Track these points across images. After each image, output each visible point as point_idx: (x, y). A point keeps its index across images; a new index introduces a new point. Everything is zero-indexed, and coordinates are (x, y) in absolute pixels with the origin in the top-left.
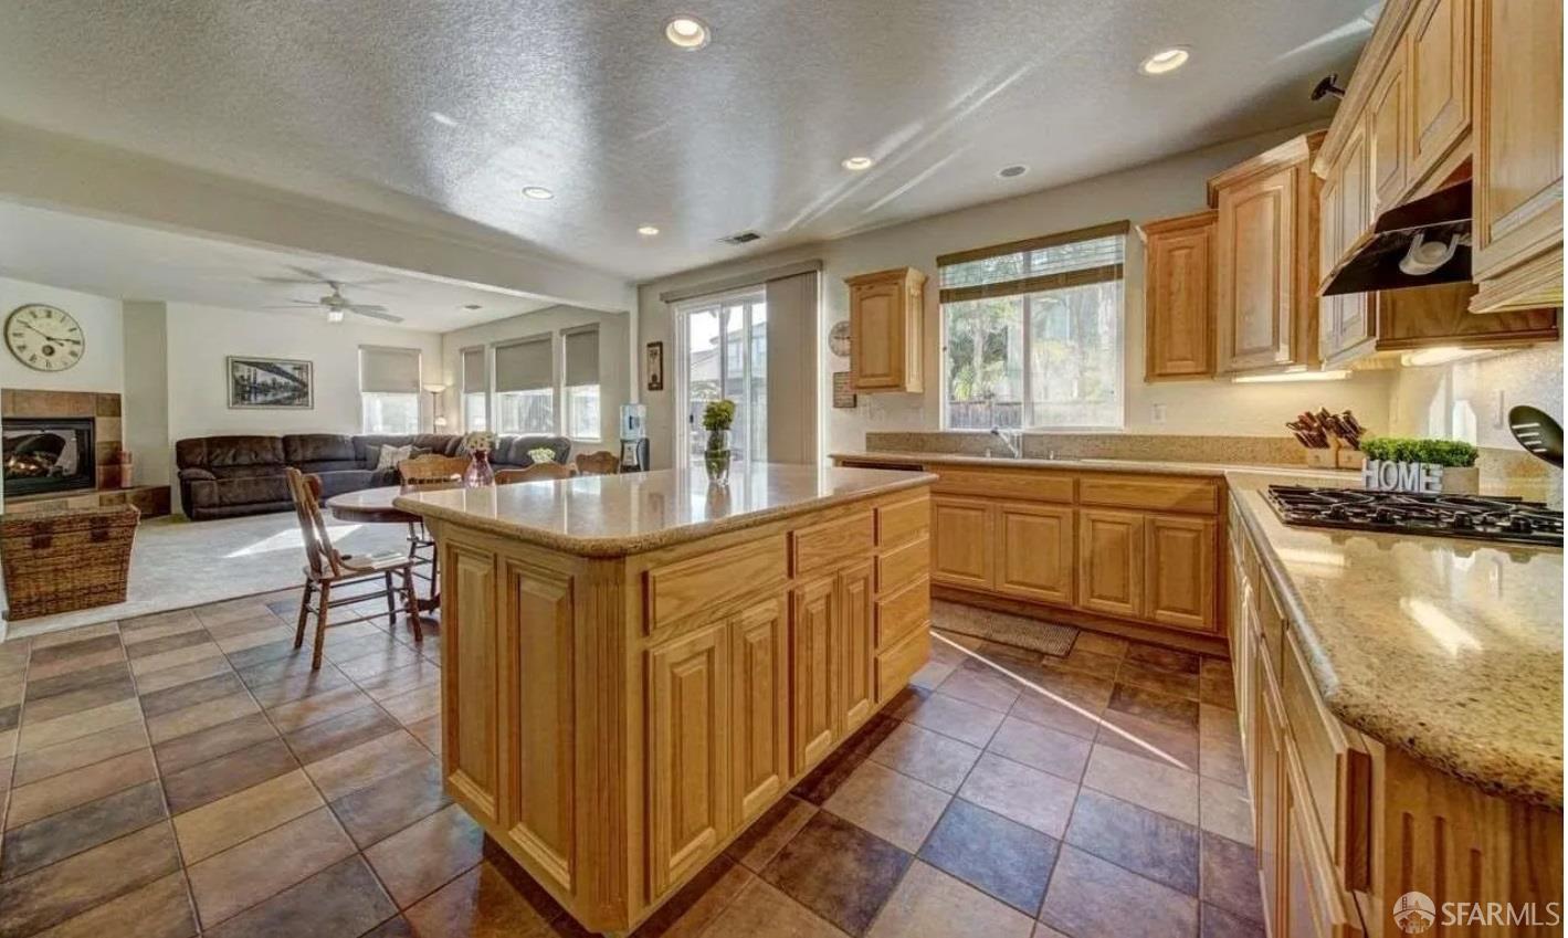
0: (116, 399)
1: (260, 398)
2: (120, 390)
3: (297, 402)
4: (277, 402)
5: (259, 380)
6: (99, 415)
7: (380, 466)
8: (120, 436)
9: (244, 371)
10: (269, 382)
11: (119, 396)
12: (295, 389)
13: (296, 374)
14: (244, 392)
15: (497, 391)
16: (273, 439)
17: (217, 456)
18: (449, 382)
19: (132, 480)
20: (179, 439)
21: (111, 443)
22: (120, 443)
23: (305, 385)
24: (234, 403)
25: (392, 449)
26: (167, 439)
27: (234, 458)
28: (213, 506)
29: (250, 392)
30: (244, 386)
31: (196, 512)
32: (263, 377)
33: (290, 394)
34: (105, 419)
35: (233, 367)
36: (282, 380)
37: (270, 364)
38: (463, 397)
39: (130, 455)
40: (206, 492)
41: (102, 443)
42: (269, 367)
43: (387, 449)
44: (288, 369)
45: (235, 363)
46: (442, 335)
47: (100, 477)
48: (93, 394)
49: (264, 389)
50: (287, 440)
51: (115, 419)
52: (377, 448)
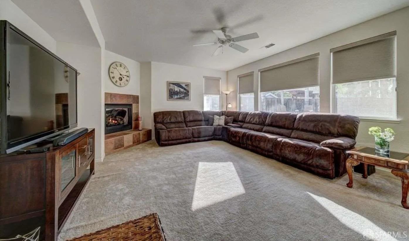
0: (138, 97)
1: (176, 97)
2: (138, 94)
3: (186, 98)
4: (180, 98)
5: (176, 90)
6: (133, 103)
7: (214, 124)
8: (138, 111)
9: (172, 86)
10: (178, 91)
11: (138, 96)
12: (185, 93)
13: (186, 87)
14: (172, 94)
15: (261, 91)
16: (180, 112)
17: (165, 119)
18: (231, 89)
19: (142, 127)
20: (154, 112)
21: (136, 113)
22: (138, 113)
23: (188, 92)
24: (169, 99)
25: (218, 117)
26: (151, 112)
27: (170, 120)
28: (166, 141)
29: (173, 95)
30: (171, 92)
31: (161, 143)
32: (177, 89)
33: (183, 95)
34: (135, 104)
35: (169, 85)
36: (182, 90)
37: (178, 84)
38: (238, 95)
39: (141, 117)
40: (164, 135)
41: (134, 113)
42: (179, 85)
43: (216, 117)
44: (184, 86)
45: (169, 84)
46: (227, 72)
47: (133, 125)
48: (132, 95)
49: (177, 93)
50: (184, 112)
51: (138, 104)
52: (212, 117)
